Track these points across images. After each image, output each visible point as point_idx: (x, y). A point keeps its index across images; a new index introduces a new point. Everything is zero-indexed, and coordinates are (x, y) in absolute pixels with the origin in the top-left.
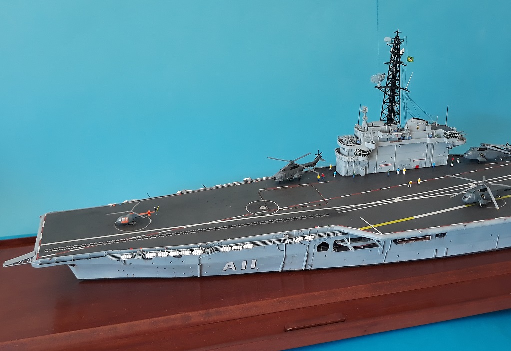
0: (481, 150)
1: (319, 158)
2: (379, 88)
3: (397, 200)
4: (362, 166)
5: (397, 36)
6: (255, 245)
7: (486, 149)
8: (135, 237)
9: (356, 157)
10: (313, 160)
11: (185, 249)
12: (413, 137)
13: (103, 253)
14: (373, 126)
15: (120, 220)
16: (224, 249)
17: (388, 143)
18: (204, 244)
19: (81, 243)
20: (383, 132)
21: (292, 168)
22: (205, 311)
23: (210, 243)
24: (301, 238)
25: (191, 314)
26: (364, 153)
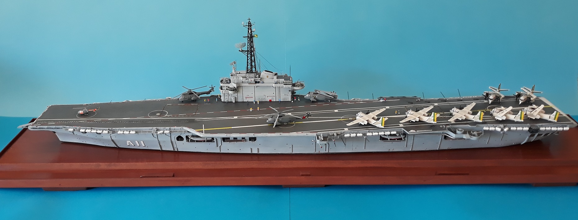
0: (314, 94)
1: (212, 89)
2: (241, 51)
3: (236, 117)
4: (233, 97)
5: (249, 21)
6: (136, 132)
7: (318, 93)
8: (81, 121)
9: (227, 91)
10: (208, 90)
11: (100, 130)
12: (265, 82)
13: (61, 127)
14: (240, 73)
15: (79, 112)
16: (119, 132)
17: (247, 85)
18: (110, 128)
19: (54, 121)
20: (243, 77)
21: (190, 94)
22: (108, 163)
23: (114, 128)
24: (162, 132)
25: (101, 164)
26: (232, 89)
